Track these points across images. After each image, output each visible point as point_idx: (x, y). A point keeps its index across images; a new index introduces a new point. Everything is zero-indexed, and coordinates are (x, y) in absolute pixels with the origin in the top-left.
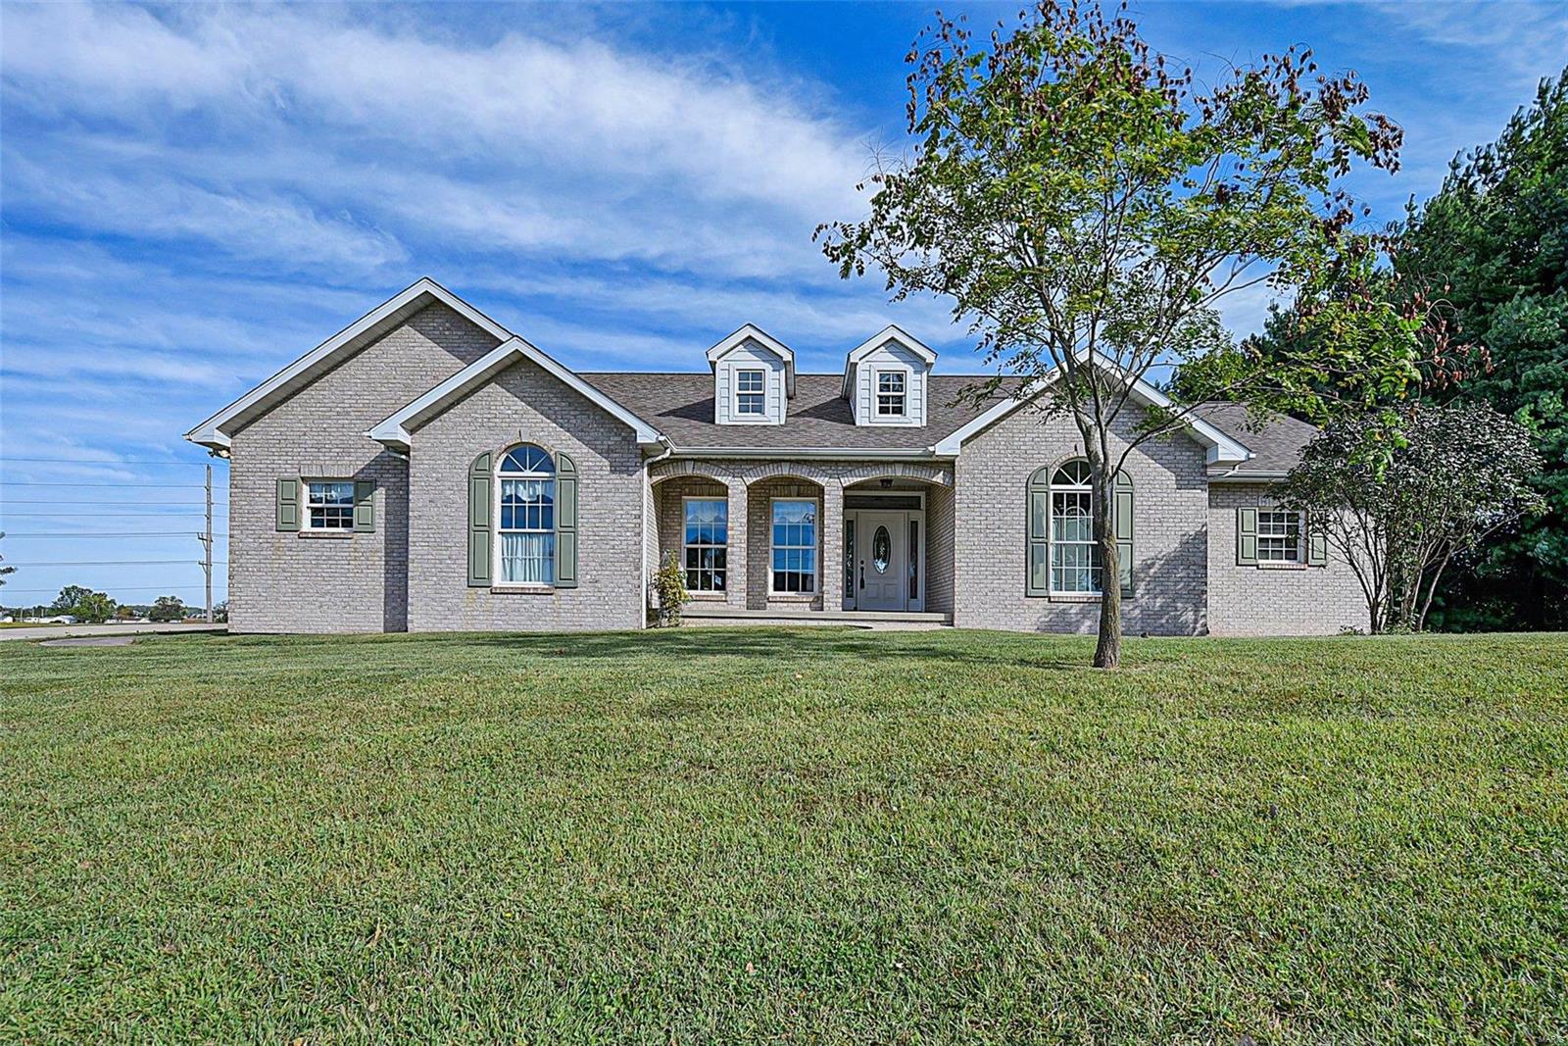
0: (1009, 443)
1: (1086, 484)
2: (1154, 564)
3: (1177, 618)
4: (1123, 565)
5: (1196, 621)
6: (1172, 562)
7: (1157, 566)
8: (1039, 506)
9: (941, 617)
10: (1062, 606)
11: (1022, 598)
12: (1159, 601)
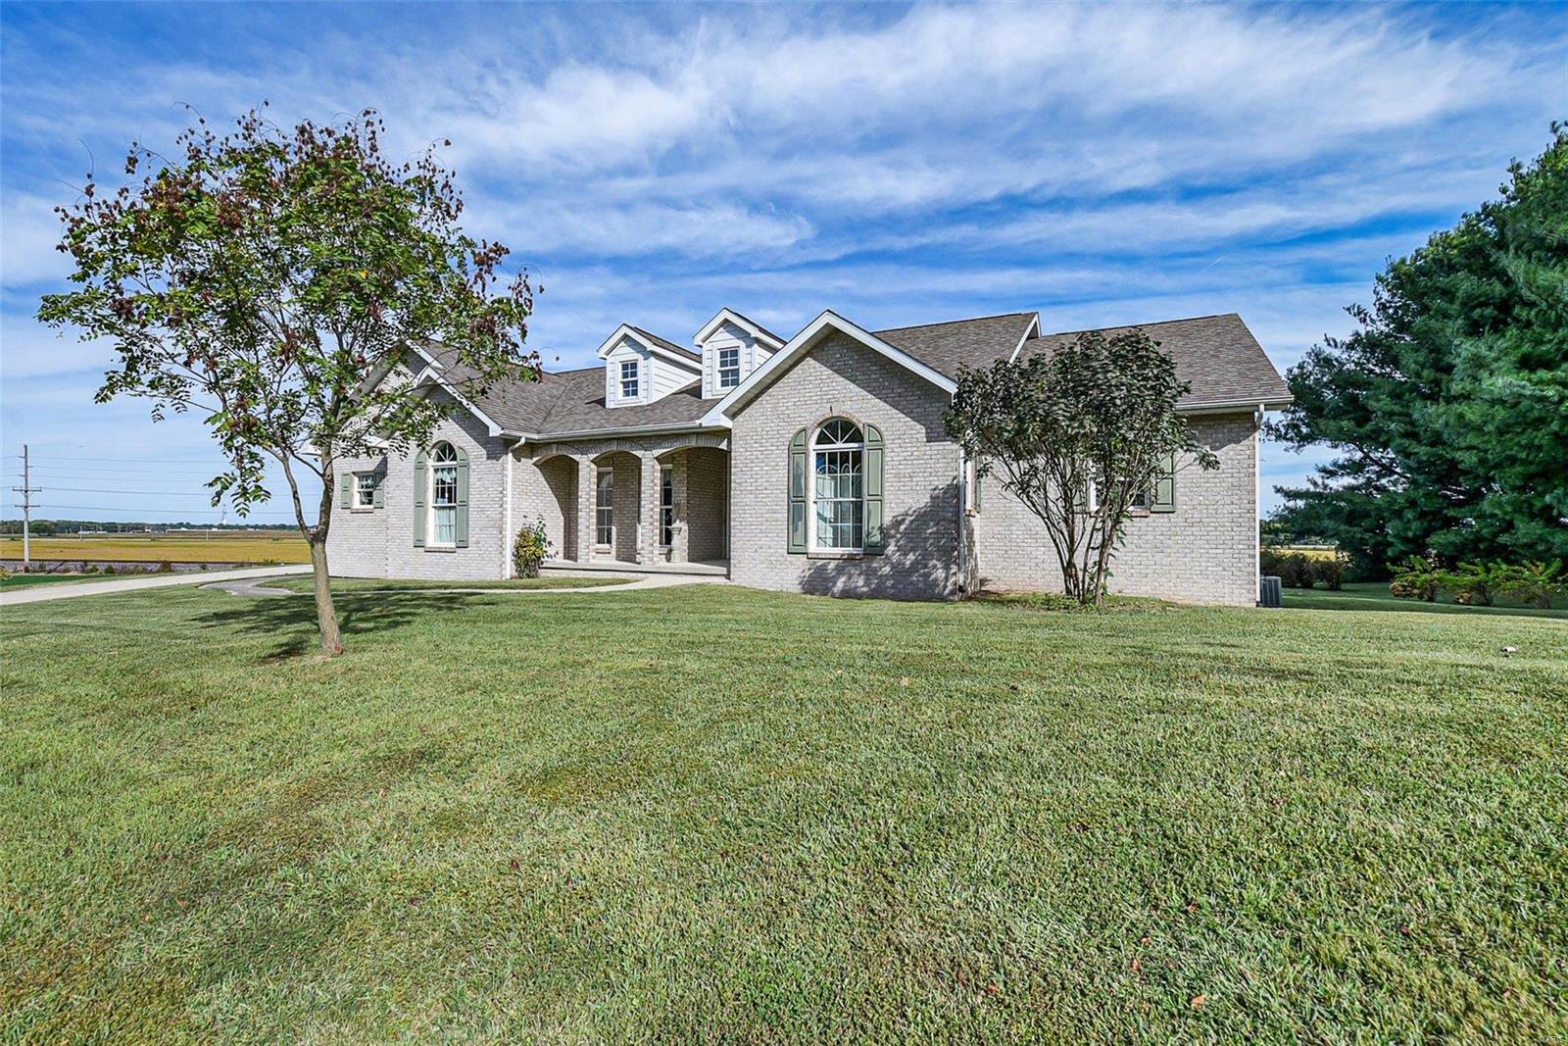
0: (775, 408)
1: (846, 442)
2: (903, 520)
3: (929, 574)
4: (875, 523)
5: (947, 579)
6: (922, 518)
7: (907, 522)
8: (798, 466)
9: (724, 571)
10: (820, 563)
11: (785, 554)
12: (911, 557)
